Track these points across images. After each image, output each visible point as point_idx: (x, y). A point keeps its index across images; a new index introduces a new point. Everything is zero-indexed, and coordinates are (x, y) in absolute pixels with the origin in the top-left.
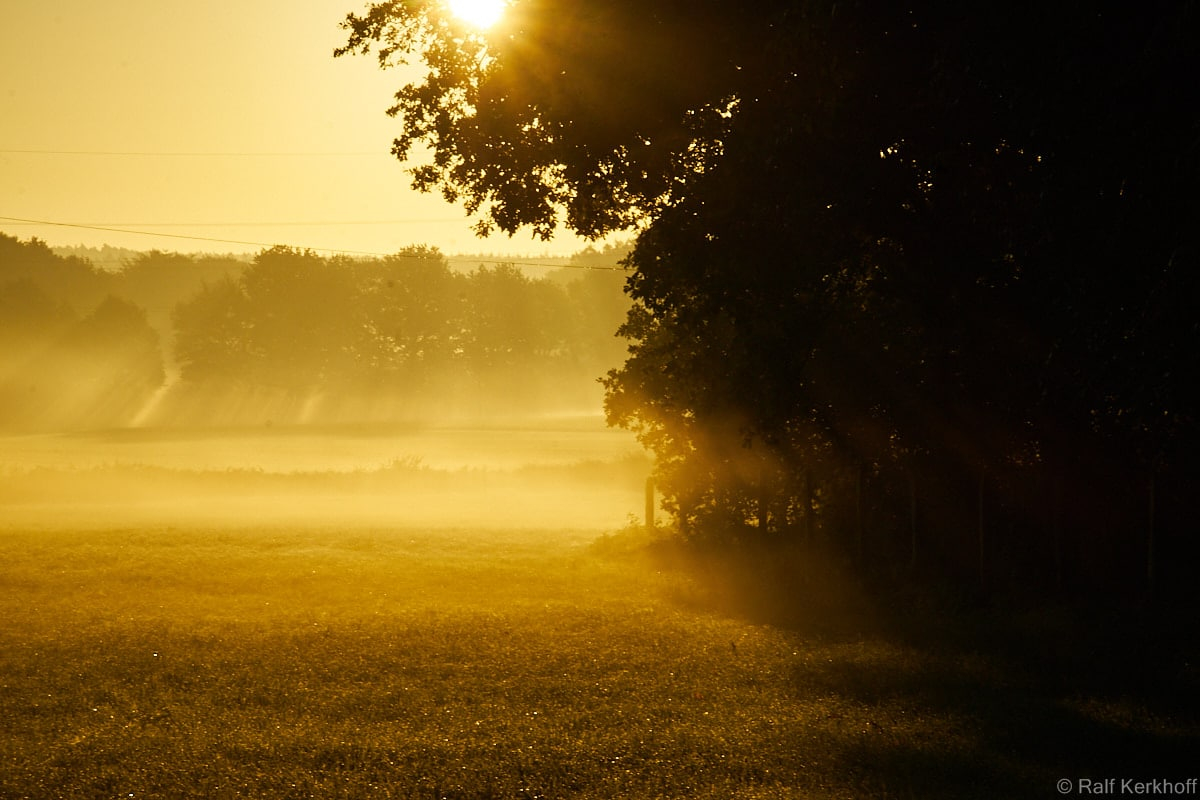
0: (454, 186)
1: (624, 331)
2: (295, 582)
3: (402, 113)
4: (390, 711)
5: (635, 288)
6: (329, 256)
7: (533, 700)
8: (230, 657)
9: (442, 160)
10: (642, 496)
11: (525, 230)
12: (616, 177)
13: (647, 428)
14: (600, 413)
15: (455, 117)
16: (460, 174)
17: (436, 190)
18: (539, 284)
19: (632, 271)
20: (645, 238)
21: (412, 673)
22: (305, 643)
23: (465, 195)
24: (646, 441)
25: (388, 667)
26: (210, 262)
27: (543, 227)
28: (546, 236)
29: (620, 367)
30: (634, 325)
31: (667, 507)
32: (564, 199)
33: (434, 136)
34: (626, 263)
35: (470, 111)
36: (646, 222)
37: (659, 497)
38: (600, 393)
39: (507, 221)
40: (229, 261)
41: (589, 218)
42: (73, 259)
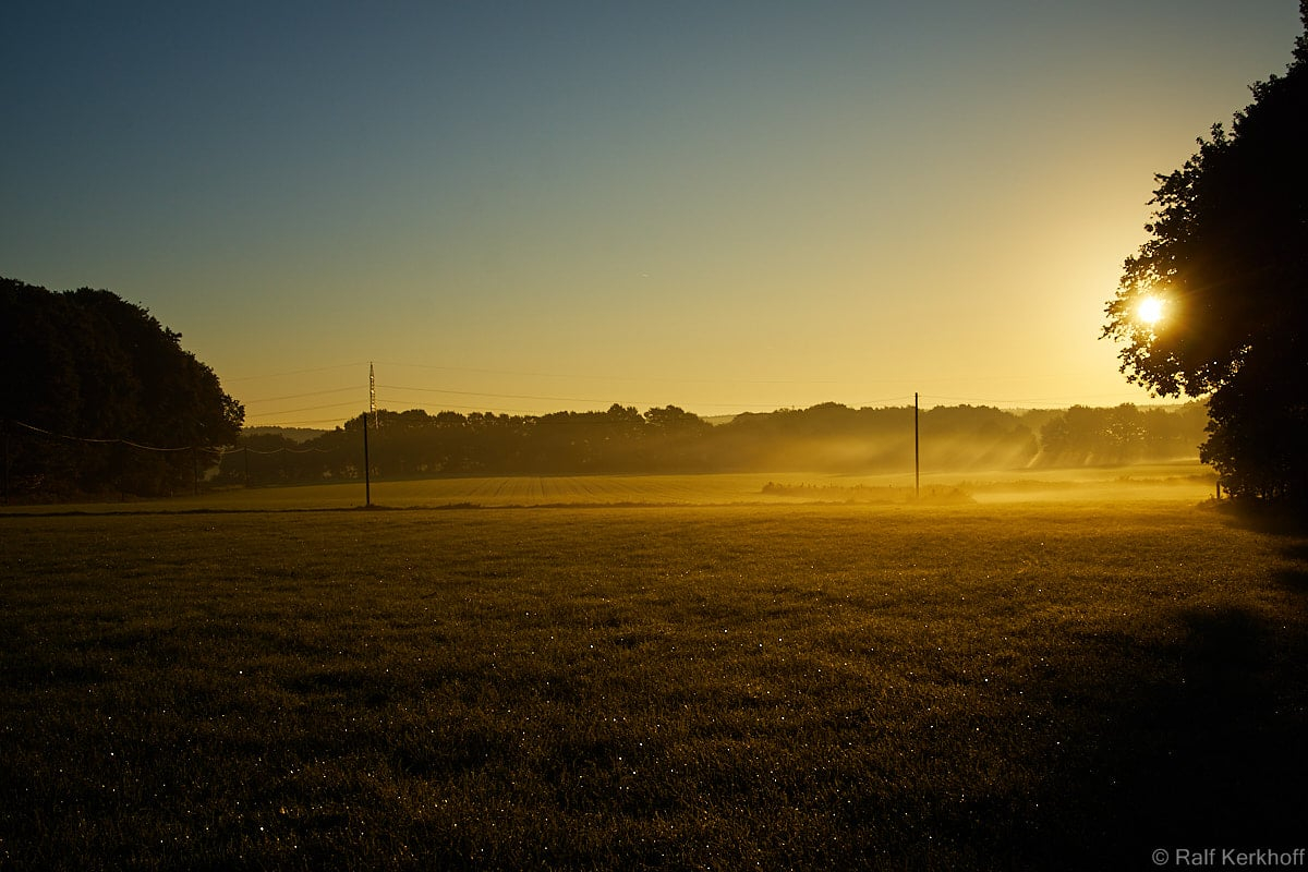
0: (1142, 381)
1: (1206, 429)
2: (1088, 520)
3: (1123, 357)
4: (1127, 564)
5: (1211, 414)
6: (1094, 407)
7: (1180, 560)
8: (1068, 545)
9: (1137, 373)
10: (1216, 488)
11: (1169, 395)
12: (1203, 375)
13: (1217, 464)
14: (1198, 459)
15: (1142, 358)
16: (1144, 377)
17: (1135, 383)
18: (1171, 414)
19: (1210, 408)
20: (1215, 399)
21: (1133, 551)
22: (1094, 540)
23: (1146, 384)
24: (1216, 468)
25: (1124, 548)
26: (1052, 411)
27: (1176, 394)
28: (1177, 397)
29: (1206, 443)
30: (1211, 427)
31: (1225, 491)
32: (1183, 384)
33: (1135, 365)
34: (1207, 405)
35: (1148, 355)
36: (1215, 391)
37: (1222, 488)
38: (1199, 451)
39: (1162, 393)
40: (1058, 411)
41: (1193, 390)
42: (1007, 413)
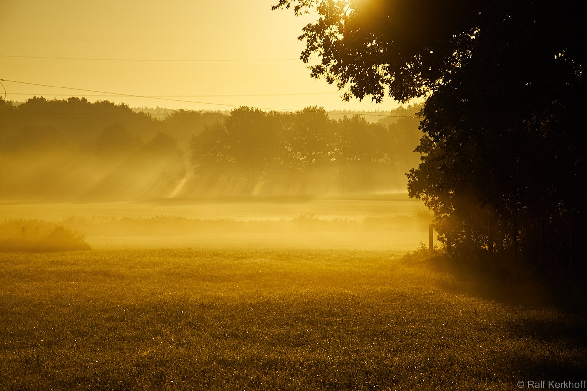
0: (332, 75)
1: (418, 149)
2: (251, 276)
3: (306, 39)
4: (300, 341)
5: (425, 127)
6: (268, 111)
7: (372, 337)
8: (219, 313)
9: (326, 62)
10: (427, 234)
11: (368, 97)
12: (415, 70)
13: (430, 199)
14: (406, 192)
15: (333, 40)
16: (335, 69)
17: (323, 77)
18: (374, 125)
19: (423, 118)
20: (429, 101)
21: (310, 323)
22: (256, 307)
23: (337, 80)
24: (429, 205)
25: (298, 319)
26: (208, 115)
27: (377, 96)
28: (379, 100)
29: (416, 168)
30: (424, 146)
31: (440, 239)
32: (388, 81)
33: (322, 50)
34: (419, 114)
35: (341, 37)
36: (430, 93)
37: (436, 234)
38: (406, 180)
39: (359, 93)
40: (218, 115)
41: (401, 92)
42: (141, 114)
